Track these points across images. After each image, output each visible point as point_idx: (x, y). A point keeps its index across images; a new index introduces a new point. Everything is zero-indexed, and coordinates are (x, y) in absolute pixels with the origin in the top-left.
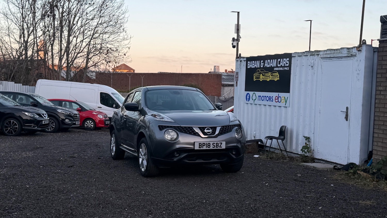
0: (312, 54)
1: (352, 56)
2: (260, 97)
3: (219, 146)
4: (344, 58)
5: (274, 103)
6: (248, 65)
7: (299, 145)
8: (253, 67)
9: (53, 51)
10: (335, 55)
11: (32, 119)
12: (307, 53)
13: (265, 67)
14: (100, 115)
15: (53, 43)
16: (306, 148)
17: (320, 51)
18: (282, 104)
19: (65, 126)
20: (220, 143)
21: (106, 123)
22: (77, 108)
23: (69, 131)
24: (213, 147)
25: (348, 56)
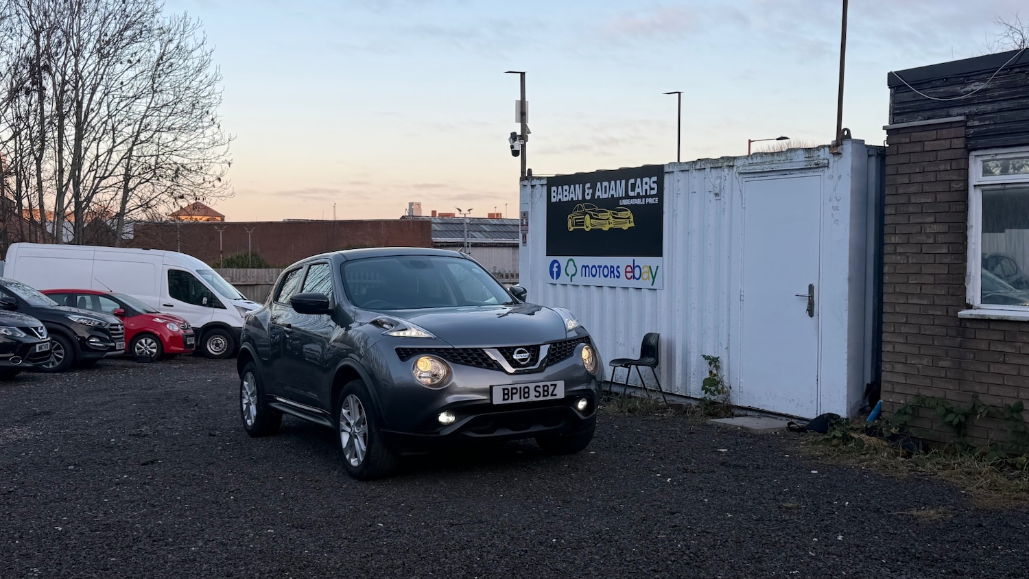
0: (716, 166)
1: (818, 166)
2: (587, 269)
3: (550, 393)
4: (798, 172)
5: (622, 281)
6: (553, 194)
7: (692, 376)
8: (565, 199)
9: (42, 174)
10: (775, 165)
11: (9, 341)
12: (703, 162)
13: (596, 198)
14: (172, 324)
15: (41, 156)
16: (712, 383)
17: (735, 158)
18: (645, 283)
19: (90, 355)
20: (552, 385)
21: (188, 343)
22: (115, 310)
23: (99, 367)
24: (536, 396)
25: (809, 166)
